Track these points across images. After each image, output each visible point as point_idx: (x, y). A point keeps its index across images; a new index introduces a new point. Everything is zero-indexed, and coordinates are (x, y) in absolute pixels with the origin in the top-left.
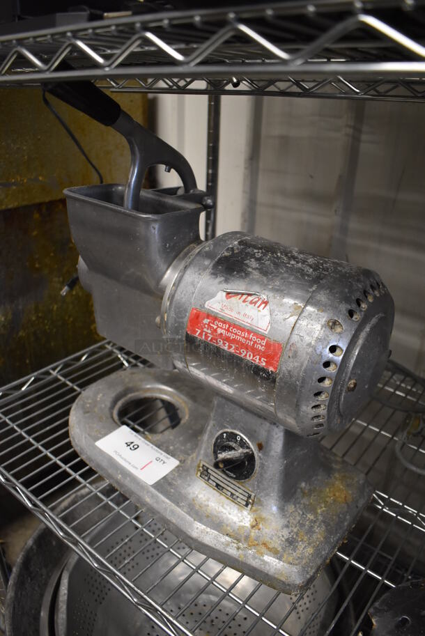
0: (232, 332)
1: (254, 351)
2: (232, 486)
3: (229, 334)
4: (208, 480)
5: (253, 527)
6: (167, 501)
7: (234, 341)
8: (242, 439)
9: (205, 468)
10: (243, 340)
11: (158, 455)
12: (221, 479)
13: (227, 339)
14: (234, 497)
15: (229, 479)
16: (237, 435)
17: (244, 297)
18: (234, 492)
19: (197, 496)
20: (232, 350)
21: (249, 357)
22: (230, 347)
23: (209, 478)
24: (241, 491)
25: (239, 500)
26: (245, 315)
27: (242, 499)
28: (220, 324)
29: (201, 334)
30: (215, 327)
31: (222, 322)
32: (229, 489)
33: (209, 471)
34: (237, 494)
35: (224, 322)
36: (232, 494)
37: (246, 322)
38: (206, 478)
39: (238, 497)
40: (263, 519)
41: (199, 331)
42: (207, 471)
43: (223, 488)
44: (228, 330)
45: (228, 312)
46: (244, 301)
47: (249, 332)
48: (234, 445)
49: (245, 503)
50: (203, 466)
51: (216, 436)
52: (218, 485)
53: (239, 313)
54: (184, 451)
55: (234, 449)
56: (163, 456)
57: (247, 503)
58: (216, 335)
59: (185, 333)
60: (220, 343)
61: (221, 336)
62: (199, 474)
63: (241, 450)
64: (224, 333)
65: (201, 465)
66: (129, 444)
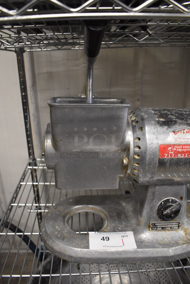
0: (185, 148)
2: (170, 224)
3: (183, 150)
4: (157, 229)
5: (186, 234)
6: (150, 249)
7: (186, 152)
8: (172, 200)
9: (153, 224)
11: (121, 235)
12: (164, 224)
13: (183, 152)
14: (172, 228)
15: (168, 222)
16: (169, 199)
17: (182, 131)
18: (171, 226)
19: (157, 239)
20: (186, 156)
22: (185, 155)
23: (157, 227)
24: (174, 224)
25: (175, 228)
26: (187, 139)
27: (175, 226)
29: (168, 156)
30: (175, 149)
31: (178, 146)
32: (169, 226)
33: (156, 224)
34: (173, 226)
35: (179, 145)
36: (171, 227)
38: (156, 228)
39: (174, 227)
40: (186, 229)
41: (167, 155)
42: (155, 225)
43: (166, 227)
44: (182, 148)
45: (180, 140)
46: (184, 133)
48: (171, 204)
49: (178, 228)
50: (152, 224)
51: (158, 205)
52: (162, 228)
53: (184, 139)
54: (126, 226)
55: (172, 206)
56: (123, 233)
57: (179, 227)
58: (176, 153)
59: (158, 158)
60: (179, 156)
61: (179, 152)
62: (150, 229)
63: (174, 205)
64: (180, 150)
65: (151, 224)
66: (103, 239)
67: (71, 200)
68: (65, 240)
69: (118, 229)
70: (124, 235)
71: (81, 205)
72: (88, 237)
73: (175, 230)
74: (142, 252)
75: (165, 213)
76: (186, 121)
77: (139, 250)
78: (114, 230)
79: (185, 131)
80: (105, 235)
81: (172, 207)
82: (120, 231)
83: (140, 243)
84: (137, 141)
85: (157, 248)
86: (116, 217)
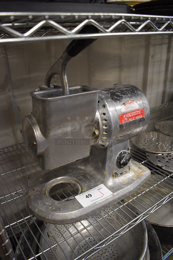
0: (132, 114)
1: (138, 115)
5: (135, 173)
8: (124, 152)
10: (135, 114)
12: (121, 171)
13: (132, 117)
15: (123, 168)
16: (122, 152)
18: (125, 170)
19: (120, 182)
20: (134, 119)
21: (138, 118)
22: (133, 119)
24: (127, 168)
25: (128, 171)
26: (132, 107)
27: (127, 170)
28: (128, 114)
29: (124, 122)
30: (127, 116)
31: (128, 113)
32: (124, 171)
33: (117, 173)
34: (126, 170)
35: (129, 113)
36: (125, 171)
37: (133, 109)
38: (117, 176)
40: (134, 170)
41: (123, 121)
42: (116, 173)
43: (123, 173)
45: (128, 109)
47: (136, 111)
48: (123, 155)
49: (129, 170)
51: (116, 159)
52: (121, 174)
53: (130, 108)
54: (96, 182)
55: (125, 156)
56: (97, 188)
58: (129, 118)
59: (119, 125)
60: (130, 120)
61: (130, 117)
62: (114, 177)
63: (126, 155)
64: (130, 116)
65: (114, 174)
66: (87, 197)
68: (62, 209)
69: (92, 186)
70: (98, 188)
72: (77, 200)
73: (128, 172)
74: (117, 194)
75: (122, 162)
76: (127, 95)
77: (115, 194)
78: (90, 188)
79: (130, 102)
80: (87, 193)
81: (125, 157)
82: (94, 187)
83: (113, 189)
84: (103, 116)
85: (124, 187)
86: (84, 179)
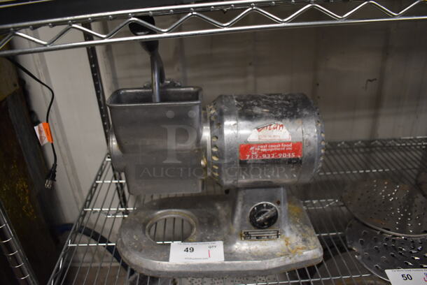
1: (287, 152)
2: (266, 232)
3: (269, 149)
5: (287, 245)
6: (240, 262)
7: (273, 152)
8: (267, 205)
9: (246, 233)
10: (279, 149)
11: (207, 246)
12: (259, 233)
13: (269, 152)
14: (270, 237)
16: (263, 204)
17: (268, 127)
18: (268, 235)
20: (273, 157)
21: (284, 156)
22: (271, 156)
23: (251, 237)
24: (272, 232)
25: (273, 237)
27: (273, 235)
28: (262, 147)
29: (250, 157)
30: (259, 149)
31: (262, 145)
32: (265, 235)
34: (271, 235)
35: (264, 144)
36: (268, 237)
37: (277, 139)
38: (249, 238)
40: (288, 239)
41: (249, 156)
42: (248, 234)
43: (261, 237)
44: (268, 148)
47: (281, 144)
48: (265, 210)
49: (276, 237)
50: (244, 232)
51: (250, 211)
52: (257, 238)
53: (270, 136)
54: (217, 235)
55: (266, 212)
56: (210, 244)
57: (278, 236)
58: (260, 153)
59: (238, 161)
60: (264, 156)
61: (264, 153)
62: (243, 238)
63: (269, 210)
64: (264, 150)
66: (187, 250)
67: (155, 204)
68: (143, 251)
69: (206, 239)
71: (166, 209)
72: (170, 249)
73: (273, 239)
74: (230, 265)
75: (258, 220)
76: (275, 113)
77: (226, 262)
78: (201, 240)
79: (272, 127)
80: (189, 245)
81: (266, 214)
82: (209, 240)
83: (229, 255)
84: (214, 140)
85: (249, 260)
86: (206, 224)
